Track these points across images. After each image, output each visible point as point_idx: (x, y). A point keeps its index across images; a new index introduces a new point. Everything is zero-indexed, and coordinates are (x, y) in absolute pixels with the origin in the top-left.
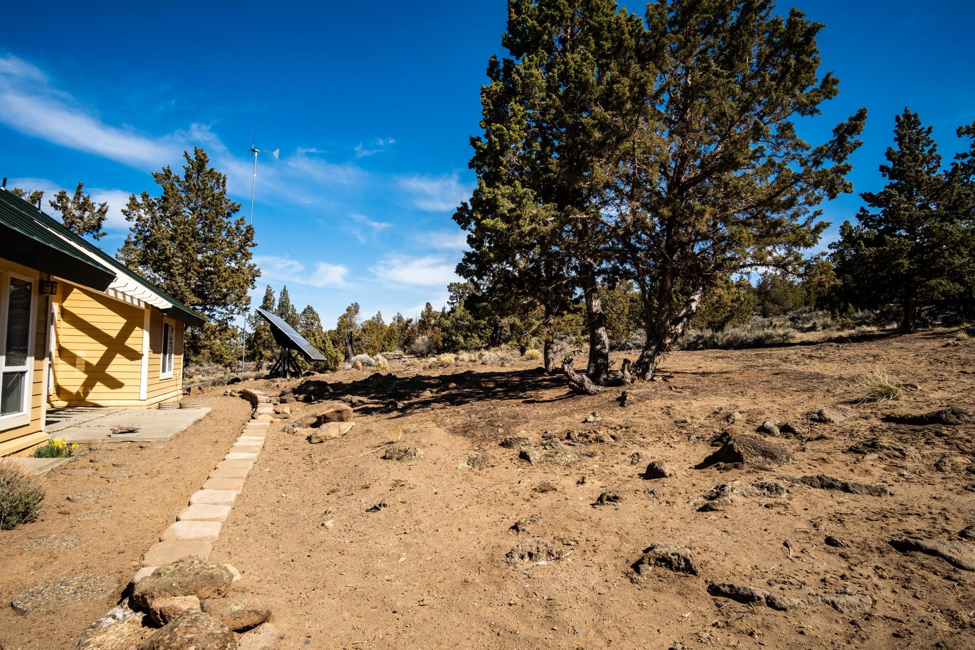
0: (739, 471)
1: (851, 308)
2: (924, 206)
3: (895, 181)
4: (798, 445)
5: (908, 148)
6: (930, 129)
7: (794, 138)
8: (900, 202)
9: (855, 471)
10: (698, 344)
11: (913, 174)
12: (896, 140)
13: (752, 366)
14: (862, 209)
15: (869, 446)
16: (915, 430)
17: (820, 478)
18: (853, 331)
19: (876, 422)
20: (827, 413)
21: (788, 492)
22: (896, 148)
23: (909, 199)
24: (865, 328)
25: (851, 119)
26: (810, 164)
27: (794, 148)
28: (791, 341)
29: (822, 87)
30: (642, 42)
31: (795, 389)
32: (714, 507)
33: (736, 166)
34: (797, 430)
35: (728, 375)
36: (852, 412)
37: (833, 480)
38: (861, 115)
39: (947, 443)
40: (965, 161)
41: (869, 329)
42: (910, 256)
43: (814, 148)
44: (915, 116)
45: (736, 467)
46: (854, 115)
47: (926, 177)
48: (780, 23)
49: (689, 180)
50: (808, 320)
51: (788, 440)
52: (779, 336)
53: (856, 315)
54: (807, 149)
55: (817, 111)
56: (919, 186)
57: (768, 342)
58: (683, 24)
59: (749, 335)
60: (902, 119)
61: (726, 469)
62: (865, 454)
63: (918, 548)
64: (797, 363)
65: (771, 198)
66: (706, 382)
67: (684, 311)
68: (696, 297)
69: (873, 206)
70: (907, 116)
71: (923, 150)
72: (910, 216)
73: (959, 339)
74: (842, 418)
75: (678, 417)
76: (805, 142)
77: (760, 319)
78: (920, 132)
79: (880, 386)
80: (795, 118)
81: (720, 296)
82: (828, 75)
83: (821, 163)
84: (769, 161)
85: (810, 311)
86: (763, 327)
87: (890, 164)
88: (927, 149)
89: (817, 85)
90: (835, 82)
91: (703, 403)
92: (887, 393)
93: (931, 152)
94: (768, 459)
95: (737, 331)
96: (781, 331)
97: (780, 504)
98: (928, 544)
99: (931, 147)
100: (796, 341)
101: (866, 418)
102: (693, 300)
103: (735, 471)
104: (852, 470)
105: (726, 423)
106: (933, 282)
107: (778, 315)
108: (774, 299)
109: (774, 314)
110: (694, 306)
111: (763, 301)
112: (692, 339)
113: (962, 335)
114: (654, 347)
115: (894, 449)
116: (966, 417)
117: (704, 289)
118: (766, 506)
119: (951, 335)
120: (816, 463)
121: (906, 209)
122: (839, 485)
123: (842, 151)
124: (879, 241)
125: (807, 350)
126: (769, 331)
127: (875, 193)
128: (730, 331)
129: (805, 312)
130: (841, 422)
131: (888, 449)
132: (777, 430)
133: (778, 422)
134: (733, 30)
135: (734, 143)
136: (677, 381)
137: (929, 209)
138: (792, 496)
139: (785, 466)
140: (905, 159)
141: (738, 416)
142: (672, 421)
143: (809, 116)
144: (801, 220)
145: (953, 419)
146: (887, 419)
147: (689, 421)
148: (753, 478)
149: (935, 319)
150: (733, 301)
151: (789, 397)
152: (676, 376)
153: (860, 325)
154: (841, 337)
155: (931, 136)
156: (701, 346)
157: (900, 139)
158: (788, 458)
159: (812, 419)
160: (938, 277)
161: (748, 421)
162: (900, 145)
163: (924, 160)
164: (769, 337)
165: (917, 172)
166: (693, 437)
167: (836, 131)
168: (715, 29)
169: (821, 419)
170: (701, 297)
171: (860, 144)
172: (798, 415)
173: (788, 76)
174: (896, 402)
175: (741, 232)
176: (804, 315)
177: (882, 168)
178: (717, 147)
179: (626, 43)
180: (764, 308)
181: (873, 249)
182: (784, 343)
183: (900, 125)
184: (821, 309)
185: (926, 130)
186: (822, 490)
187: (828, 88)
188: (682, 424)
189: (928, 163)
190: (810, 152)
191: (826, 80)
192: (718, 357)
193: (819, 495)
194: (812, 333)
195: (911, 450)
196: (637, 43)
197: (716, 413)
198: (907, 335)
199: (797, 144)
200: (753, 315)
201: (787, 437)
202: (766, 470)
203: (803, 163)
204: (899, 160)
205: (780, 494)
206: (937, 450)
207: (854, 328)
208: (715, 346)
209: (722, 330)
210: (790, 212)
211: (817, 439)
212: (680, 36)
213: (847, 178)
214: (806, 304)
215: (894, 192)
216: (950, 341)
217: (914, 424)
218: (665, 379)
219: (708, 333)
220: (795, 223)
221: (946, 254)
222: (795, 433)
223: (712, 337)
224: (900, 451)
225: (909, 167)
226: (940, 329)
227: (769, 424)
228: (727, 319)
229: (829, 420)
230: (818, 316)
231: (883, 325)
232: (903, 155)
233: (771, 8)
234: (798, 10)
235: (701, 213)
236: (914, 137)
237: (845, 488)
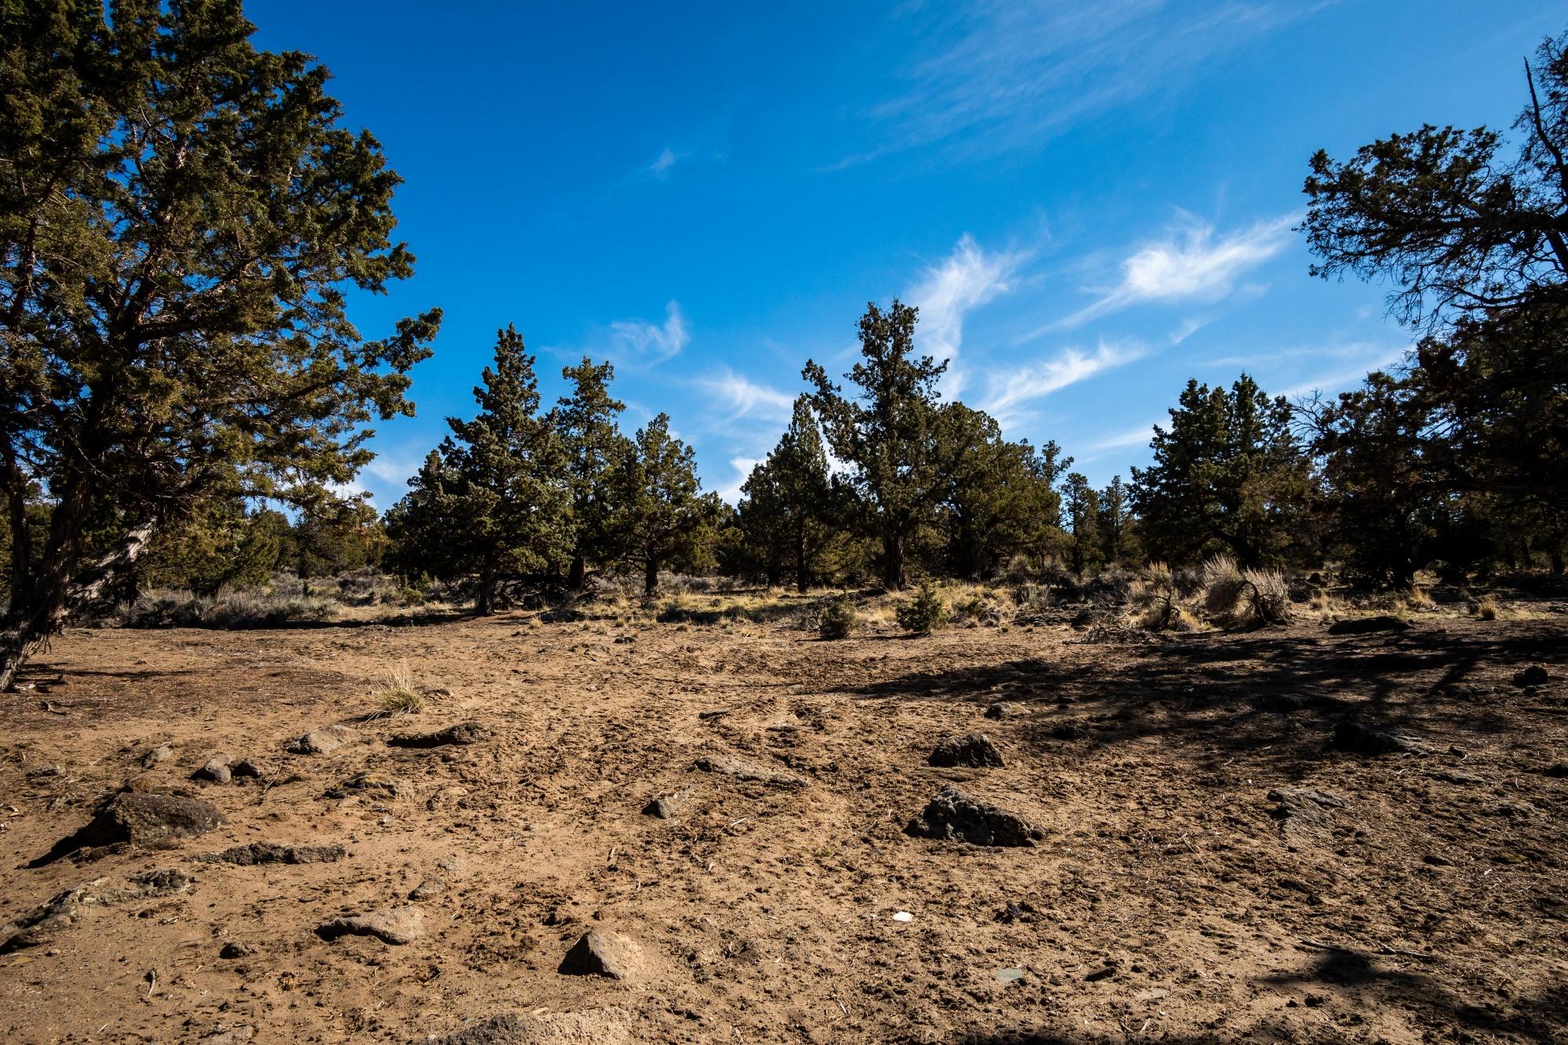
0: (117, 858)
1: (425, 576)
2: (516, 453)
3: (489, 413)
4: (255, 795)
5: (507, 375)
6: (533, 358)
7: (340, 316)
8: (491, 442)
9: (320, 827)
10: (161, 618)
11: (509, 409)
12: (496, 359)
13: (241, 661)
14: (447, 439)
15: (351, 786)
16: (420, 756)
17: (253, 848)
18: (420, 609)
19: (379, 747)
20: (315, 740)
21: (192, 881)
22: (495, 371)
23: (501, 439)
24: (436, 605)
25: (422, 317)
26: (359, 361)
27: (338, 332)
28: (330, 619)
29: (392, 258)
30: (94, 46)
31: (288, 700)
32: (30, 940)
33: (240, 329)
34: (259, 770)
35: (182, 678)
36: (352, 733)
37: (274, 848)
38: (434, 317)
39: (451, 770)
40: (568, 408)
41: (441, 607)
42: (495, 514)
43: (366, 340)
44: (520, 337)
45: (114, 851)
46: (427, 313)
47: (522, 417)
48: (349, 142)
49: (153, 324)
50: (365, 586)
51: (242, 789)
52: (312, 609)
53: (431, 585)
54: (357, 340)
55: (382, 289)
56: (514, 426)
57: (292, 619)
58: (186, 60)
59: (261, 606)
60: (505, 335)
61: (93, 858)
62: (342, 797)
63: (351, 929)
64: (318, 657)
65: (296, 393)
66: (134, 692)
67: (110, 558)
68: (142, 535)
69: (461, 438)
70: (512, 336)
71: (522, 383)
72: (500, 462)
73: (532, 628)
74: (335, 745)
75: (38, 765)
76: (356, 329)
77: (293, 579)
78: (521, 359)
79: (399, 694)
80: (348, 287)
81: (195, 538)
82: (401, 247)
83: (377, 364)
84: (298, 339)
85: (374, 573)
86: (294, 592)
87: (486, 389)
88: (528, 382)
89: (387, 253)
90: (410, 258)
91: (109, 733)
92: (406, 704)
93: (531, 386)
94: (179, 829)
95: (241, 598)
96: (315, 603)
97: (170, 905)
98: (362, 921)
99: (531, 381)
100: (337, 620)
101: (368, 743)
102: (135, 540)
103: (111, 859)
104: (315, 827)
105: (138, 769)
106: (517, 551)
107: (324, 576)
108: (320, 550)
109: (318, 574)
110: (133, 550)
111: (303, 550)
112: (149, 607)
113: (536, 622)
114: (23, 625)
115: (383, 786)
116: (481, 734)
117: (160, 522)
118: (143, 915)
119: (524, 621)
120: (261, 824)
121: (496, 453)
122: (281, 854)
123: (405, 356)
124: (459, 488)
125: (342, 636)
126: (297, 601)
127: (465, 422)
128: (230, 597)
129: (366, 574)
130: (332, 751)
131: (375, 787)
132: (226, 774)
133: (232, 759)
134: (274, 114)
135: (243, 291)
136: (72, 690)
137: (522, 457)
138: (198, 886)
139: (208, 836)
140: (502, 387)
141: (165, 753)
142: (22, 772)
143: (370, 292)
144: (342, 439)
145: (466, 736)
146: (395, 742)
147: (61, 769)
148: (135, 867)
149: (519, 599)
150: (218, 549)
151: (270, 715)
152: (71, 680)
153: (429, 600)
154: (402, 616)
155: (533, 368)
156: (167, 621)
157: (500, 360)
158: (214, 822)
159: (290, 750)
160: (522, 545)
161: (181, 763)
162: (500, 367)
163: (522, 395)
164: (296, 610)
165: (513, 408)
166: (59, 803)
167: (402, 325)
168: (244, 98)
169: (305, 748)
170: (153, 536)
171: (430, 355)
172: (272, 746)
173: (344, 228)
174: (412, 717)
175: (234, 438)
176: (361, 579)
177: (477, 391)
178: (217, 286)
179: (55, 30)
180: (303, 563)
181: (453, 497)
182: (318, 624)
183: (502, 343)
184: (387, 572)
185: (528, 358)
186: (253, 868)
187: (399, 262)
188: (42, 779)
189: (526, 400)
190: (360, 345)
191: (397, 252)
192: (188, 644)
193: (245, 876)
194: (366, 607)
195: (405, 785)
196: (83, 42)
197: (125, 750)
198: (482, 619)
199: (343, 328)
200: (282, 571)
201: (241, 784)
202: (169, 848)
203: (350, 359)
204: (496, 387)
205: (176, 887)
206: (438, 781)
207: (422, 604)
208: (194, 623)
209: (214, 596)
210: (326, 422)
211: (287, 782)
212: (176, 77)
213: (407, 396)
214: (370, 561)
215: (485, 426)
216: (521, 630)
217: (423, 747)
218: (42, 688)
219: (184, 598)
220: (331, 440)
221: (533, 518)
222: (255, 775)
223: (192, 605)
224: (390, 787)
225: (506, 400)
226: (519, 613)
227: (215, 764)
228: (227, 577)
229: (316, 750)
230: (380, 583)
231: (460, 603)
232: (501, 382)
233: (337, 114)
234: (373, 135)
235: (164, 391)
236: (515, 363)
237: (289, 858)
